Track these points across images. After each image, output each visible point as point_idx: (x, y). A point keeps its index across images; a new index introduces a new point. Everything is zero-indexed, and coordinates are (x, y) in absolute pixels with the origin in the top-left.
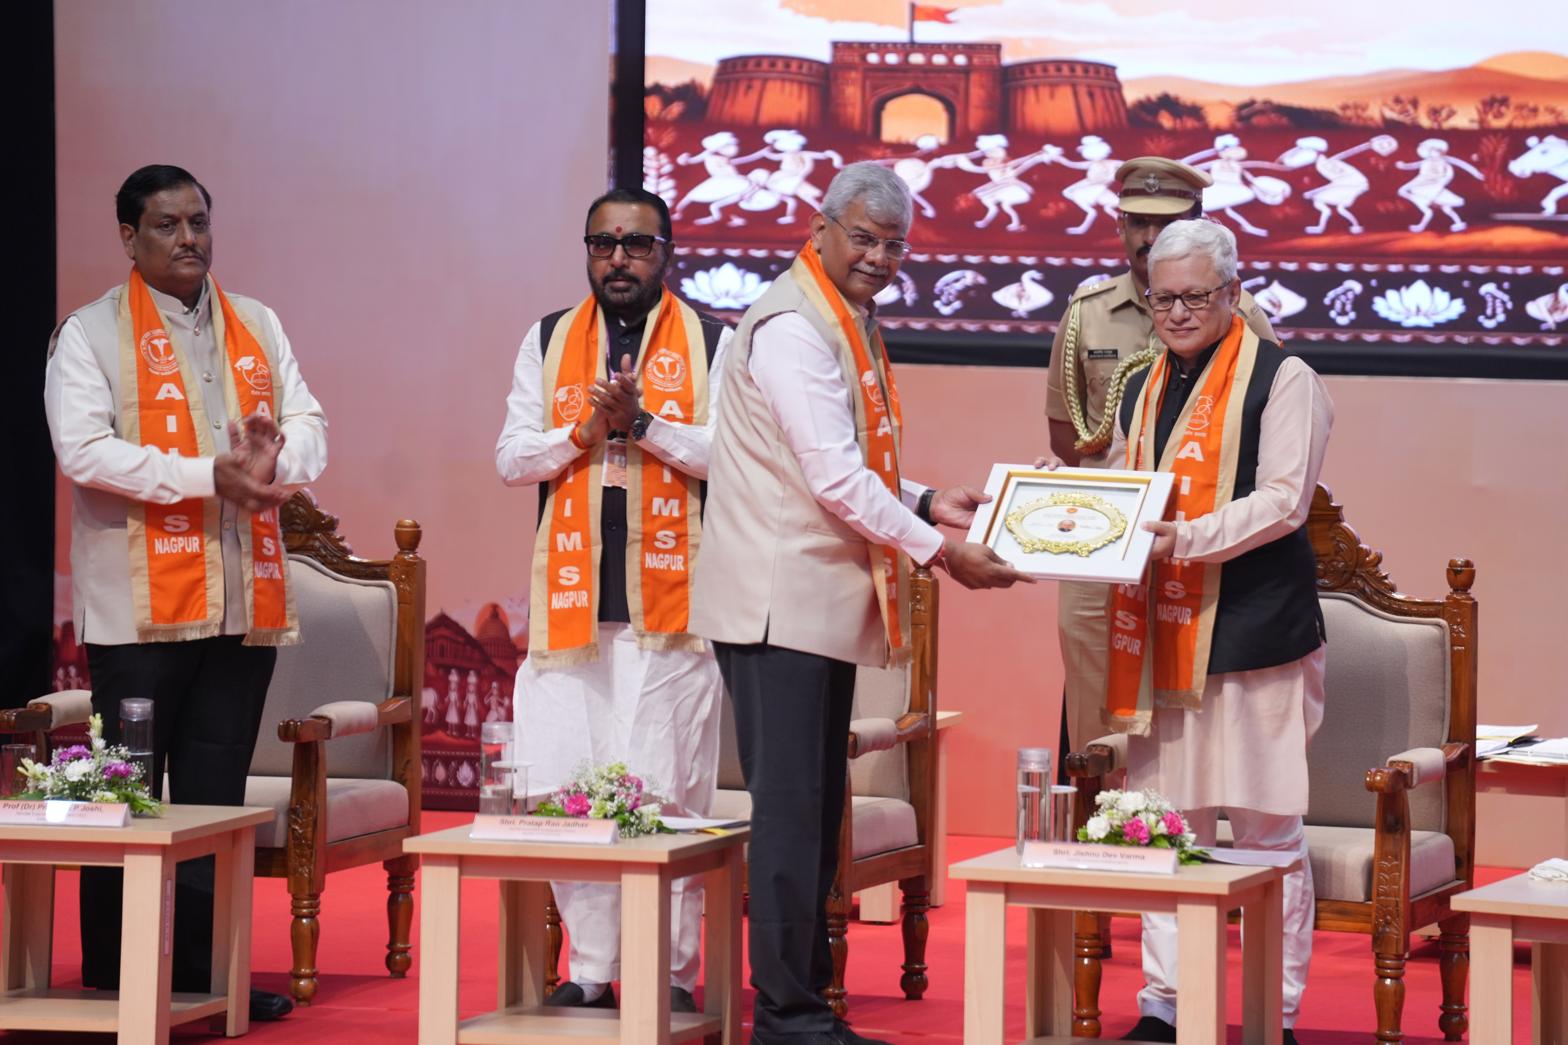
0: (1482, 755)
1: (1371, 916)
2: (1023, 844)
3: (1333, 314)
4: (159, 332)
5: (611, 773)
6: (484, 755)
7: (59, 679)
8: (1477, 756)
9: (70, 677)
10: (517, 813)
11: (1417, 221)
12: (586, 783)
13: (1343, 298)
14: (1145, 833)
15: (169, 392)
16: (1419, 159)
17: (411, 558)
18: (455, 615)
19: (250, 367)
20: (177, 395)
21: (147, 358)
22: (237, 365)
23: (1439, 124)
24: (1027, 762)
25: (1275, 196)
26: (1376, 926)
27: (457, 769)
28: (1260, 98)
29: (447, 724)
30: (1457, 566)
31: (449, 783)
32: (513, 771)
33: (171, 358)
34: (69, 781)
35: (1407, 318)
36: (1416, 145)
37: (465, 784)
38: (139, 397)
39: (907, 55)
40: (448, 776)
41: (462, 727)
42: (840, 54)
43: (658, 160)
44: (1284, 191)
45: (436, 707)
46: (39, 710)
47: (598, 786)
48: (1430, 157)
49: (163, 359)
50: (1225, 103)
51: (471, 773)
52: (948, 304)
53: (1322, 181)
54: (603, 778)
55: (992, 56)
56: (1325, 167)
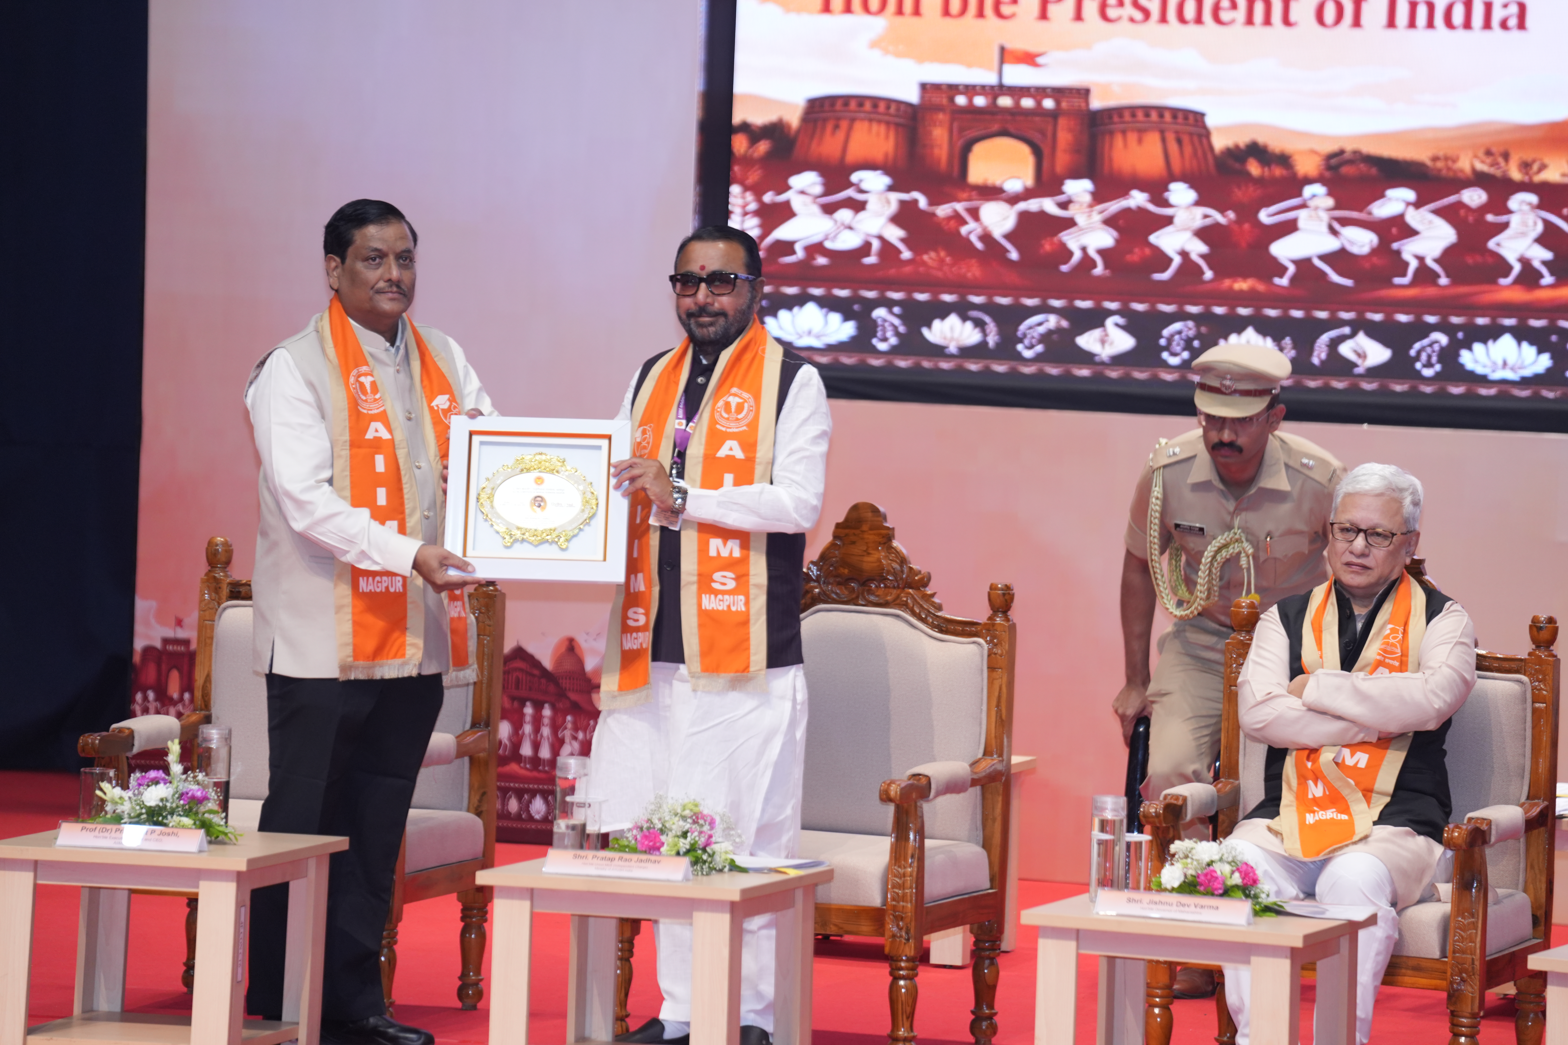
0: (1562, 813)
1: (1445, 973)
2: (1096, 892)
3: (1418, 365)
4: (364, 369)
5: (684, 810)
6: (558, 789)
7: (137, 703)
8: (1557, 814)
9: (149, 702)
10: (589, 848)
11: (1506, 275)
12: (660, 819)
13: (1429, 350)
14: (1219, 883)
15: (377, 431)
16: (1509, 212)
17: (491, 590)
18: (531, 648)
19: (446, 406)
20: (385, 435)
21: (356, 396)
22: (434, 404)
23: (1531, 178)
24: (1103, 809)
25: (1363, 246)
26: (1452, 983)
27: (530, 802)
28: (1349, 147)
29: (521, 756)
30: (1539, 622)
31: (521, 815)
32: (587, 805)
33: (377, 396)
34: (146, 806)
35: (1494, 371)
36: (1506, 199)
37: (537, 817)
38: (350, 436)
39: (995, 98)
40: (520, 809)
41: (536, 760)
42: (927, 95)
43: (743, 198)
44: (1371, 241)
45: (510, 739)
46: (121, 735)
47: (671, 823)
48: (1520, 210)
49: (370, 397)
50: (1314, 152)
51: (544, 806)
52: (1031, 347)
53: (1411, 232)
54: (676, 814)
55: (1081, 100)
56: (1414, 218)
